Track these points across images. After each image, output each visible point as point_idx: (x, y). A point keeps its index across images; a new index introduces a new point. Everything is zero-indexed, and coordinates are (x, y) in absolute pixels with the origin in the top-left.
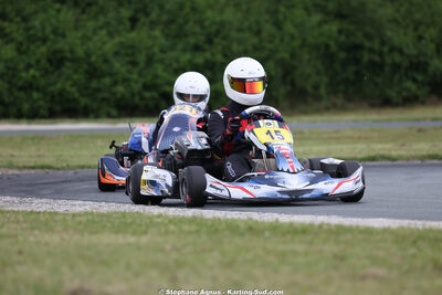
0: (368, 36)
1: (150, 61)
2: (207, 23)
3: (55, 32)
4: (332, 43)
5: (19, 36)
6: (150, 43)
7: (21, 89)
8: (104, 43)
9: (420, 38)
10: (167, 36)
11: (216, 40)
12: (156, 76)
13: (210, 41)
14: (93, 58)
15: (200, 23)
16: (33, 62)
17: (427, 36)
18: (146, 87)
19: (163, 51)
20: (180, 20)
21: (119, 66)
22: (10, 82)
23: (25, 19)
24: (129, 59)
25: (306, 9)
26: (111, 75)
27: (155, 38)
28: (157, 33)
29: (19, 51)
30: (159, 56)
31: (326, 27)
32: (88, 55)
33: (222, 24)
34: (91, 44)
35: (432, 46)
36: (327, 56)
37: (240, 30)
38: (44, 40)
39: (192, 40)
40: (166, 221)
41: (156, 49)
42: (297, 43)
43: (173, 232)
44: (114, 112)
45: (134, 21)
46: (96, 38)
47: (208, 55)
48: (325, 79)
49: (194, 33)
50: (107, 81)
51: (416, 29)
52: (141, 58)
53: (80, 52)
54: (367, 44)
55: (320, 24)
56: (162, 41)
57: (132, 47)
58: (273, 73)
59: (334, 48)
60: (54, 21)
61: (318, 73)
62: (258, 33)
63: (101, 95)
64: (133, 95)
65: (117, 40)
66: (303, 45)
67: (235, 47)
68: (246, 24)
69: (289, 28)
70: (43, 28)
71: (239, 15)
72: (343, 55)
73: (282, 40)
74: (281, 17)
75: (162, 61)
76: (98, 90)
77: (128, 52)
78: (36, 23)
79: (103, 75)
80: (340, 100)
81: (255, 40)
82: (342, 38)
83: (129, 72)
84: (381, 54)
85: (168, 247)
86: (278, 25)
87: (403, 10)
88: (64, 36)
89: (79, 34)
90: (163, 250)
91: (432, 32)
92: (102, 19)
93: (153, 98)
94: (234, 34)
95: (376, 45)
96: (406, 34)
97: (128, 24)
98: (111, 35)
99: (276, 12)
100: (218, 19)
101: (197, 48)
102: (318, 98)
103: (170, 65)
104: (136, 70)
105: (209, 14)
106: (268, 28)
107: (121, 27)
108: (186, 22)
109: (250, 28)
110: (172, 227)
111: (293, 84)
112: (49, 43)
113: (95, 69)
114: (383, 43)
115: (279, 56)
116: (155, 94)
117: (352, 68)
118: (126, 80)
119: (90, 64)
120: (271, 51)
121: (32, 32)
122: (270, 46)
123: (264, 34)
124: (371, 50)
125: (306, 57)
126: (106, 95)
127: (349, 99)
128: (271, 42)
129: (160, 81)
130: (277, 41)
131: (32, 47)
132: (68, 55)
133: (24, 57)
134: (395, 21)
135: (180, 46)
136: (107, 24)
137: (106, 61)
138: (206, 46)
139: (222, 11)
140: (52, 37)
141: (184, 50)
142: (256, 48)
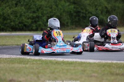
0: (82, 9)
1: (21, 16)
2: (37, 5)
4: (72, 11)
6: (21, 11)
8: (8, 11)
9: (97, 9)
10: (26, 9)
11: (39, 10)
12: (23, 20)
13: (38, 10)
14: (5, 15)
15: (35, 5)
17: (99, 9)
18: (20, 23)
20: (29, 4)
21: (12, 17)
24: (15, 15)
25: (65, 1)
26: (10, 19)
28: (23, 8)
30: (23, 14)
31: (70, 6)
32: (3, 14)
33: (41, 5)
35: (100, 12)
36: (70, 14)
39: (33, 10)
40: (32, 60)
41: (23, 12)
42: (62, 11)
43: (35, 64)
44: (11, 30)
46: (6, 9)
47: (37, 14)
48: (70, 21)
49: (33, 8)
50: (9, 21)
51: (95, 7)
52: (18, 15)
53: (1, 13)
54: (82, 11)
55: (69, 5)
56: (24, 10)
57: (16, 12)
59: (72, 12)
61: (68, 19)
62: (51, 8)
64: (16, 25)
65: (12, 10)
66: (64, 11)
67: (45, 12)
68: (48, 6)
69: (60, 6)
71: (46, 3)
73: (58, 10)
74: (58, 3)
75: (24, 16)
76: (6, 24)
79: (8, 19)
80: (74, 27)
81: (51, 10)
82: (75, 9)
83: (15, 19)
84: (86, 14)
85: (35, 68)
86: (57, 6)
87: (92, 1)
90: (33, 69)
91: (100, 8)
93: (21, 26)
94: (44, 8)
95: (84, 11)
96: (93, 8)
97: (15, 5)
98: (10, 8)
99: (56, 2)
100: (40, 4)
101: (34, 12)
102: (68, 26)
103: (26, 17)
104: (17, 18)
105: (38, 2)
106: (54, 7)
107: (13, 6)
108: (31, 5)
110: (34, 62)
111: (61, 22)
113: (5, 18)
114: (86, 11)
115: (57, 14)
117: (77, 18)
118: (14, 21)
120: (55, 13)
122: (55, 12)
123: (53, 8)
124: (83, 13)
125: (64, 14)
126: (8, 25)
127: (76, 26)
128: (55, 10)
130: (56, 10)
134: (89, 5)
135: (29, 12)
136: (9, 5)
137: (8, 16)
138: (37, 12)
139: (41, 2)
142: (50, 12)
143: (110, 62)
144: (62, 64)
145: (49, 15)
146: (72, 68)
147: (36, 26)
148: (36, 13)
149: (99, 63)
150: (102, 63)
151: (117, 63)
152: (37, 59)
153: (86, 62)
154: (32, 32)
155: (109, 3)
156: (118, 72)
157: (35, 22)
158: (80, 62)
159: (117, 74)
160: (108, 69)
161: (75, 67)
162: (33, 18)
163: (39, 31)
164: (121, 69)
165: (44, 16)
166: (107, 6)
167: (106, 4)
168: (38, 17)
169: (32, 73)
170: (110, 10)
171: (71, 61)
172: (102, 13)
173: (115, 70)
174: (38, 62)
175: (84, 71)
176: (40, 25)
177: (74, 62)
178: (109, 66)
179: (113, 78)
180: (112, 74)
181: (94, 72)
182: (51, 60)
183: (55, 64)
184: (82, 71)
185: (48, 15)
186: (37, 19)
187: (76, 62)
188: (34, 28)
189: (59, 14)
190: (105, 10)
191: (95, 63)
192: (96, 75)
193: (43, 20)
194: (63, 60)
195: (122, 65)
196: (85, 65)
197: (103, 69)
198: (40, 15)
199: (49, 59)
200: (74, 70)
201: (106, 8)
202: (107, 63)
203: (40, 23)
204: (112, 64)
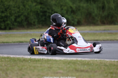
0: (48, 9)
2: (5, 5)
9: (62, 9)
11: (8, 10)
13: (6, 10)
15: (4, 5)
25: (32, 2)
31: (37, 6)
33: (9, 6)
35: (65, 11)
36: (37, 14)
37: (14, 7)
39: (1, 10)
40: (1, 58)
42: (29, 11)
47: (6, 14)
48: (37, 20)
49: (2, 8)
51: (61, 7)
54: (48, 11)
55: (36, 6)
58: (23, 19)
59: (39, 12)
61: (35, 19)
62: (19, 8)
66: (31, 11)
67: (13, 12)
68: (16, 6)
69: (27, 7)
72: (41, 14)
73: (25, 10)
74: (25, 4)
80: (40, 26)
81: (18, 10)
82: (41, 9)
85: (3, 65)
86: (24, 6)
90: (2, 66)
91: (65, 8)
94: (12, 8)
95: (50, 11)
99: (24, 2)
100: (8, 4)
101: (2, 12)
102: (35, 25)
105: (6, 3)
106: (22, 7)
109: (17, 7)
110: (3, 60)
111: (28, 21)
114: (52, 11)
115: (24, 14)
117: (44, 17)
120: (22, 13)
122: (22, 11)
123: (21, 8)
124: (49, 13)
125: (32, 14)
127: (43, 25)
134: (55, 5)
139: (9, 2)
142: (18, 12)
143: (75, 59)
144: (29, 61)
145: (17, 15)
146: (39, 65)
147: (5, 25)
148: (4, 13)
149: (65, 60)
150: (68, 61)
151: (82, 60)
152: (5, 56)
153: (52, 59)
155: (73, 3)
156: (82, 69)
157: (4, 21)
158: (46, 59)
159: (82, 71)
160: (73, 66)
161: (41, 64)
162: (2, 18)
163: (8, 30)
164: (86, 66)
165: (12, 16)
166: (72, 6)
167: (71, 4)
168: (6, 17)
169: (1, 70)
170: (75, 10)
171: (38, 59)
172: (67, 13)
173: (80, 67)
174: (7, 60)
175: (51, 68)
176: (8, 24)
177: (40, 59)
178: (74, 63)
179: (77, 74)
180: (77, 70)
181: (60, 69)
182: (18, 57)
183: (22, 62)
184: (49, 67)
185: (15, 15)
186: (6, 19)
187: (43, 59)
188: (3, 27)
189: (26, 14)
190: (70, 10)
191: (60, 60)
192: (62, 71)
193: (12, 19)
194: (31, 58)
195: (87, 62)
196: (51, 62)
197: (69, 66)
198: (9, 15)
199: (17, 57)
200: (41, 67)
201: (71, 7)
202: (72, 60)
203: (9, 22)
204: (77, 61)
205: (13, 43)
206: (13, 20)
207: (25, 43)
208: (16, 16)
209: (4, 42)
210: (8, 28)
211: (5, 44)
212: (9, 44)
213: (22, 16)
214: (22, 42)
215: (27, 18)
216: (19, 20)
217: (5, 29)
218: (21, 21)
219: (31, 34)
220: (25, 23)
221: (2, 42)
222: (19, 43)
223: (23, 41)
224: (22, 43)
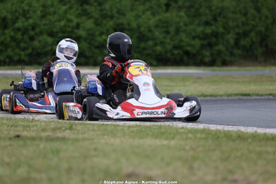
1: (178, 31)
2: (213, 8)
3: (118, 12)
5: (96, 14)
6: (177, 20)
7: (97, 47)
8: (149, 20)
10: (188, 16)
11: (219, 19)
12: (181, 41)
13: (215, 19)
14: (142, 29)
15: (209, 8)
16: (105, 31)
18: (175, 47)
19: (186, 25)
20: (197, 6)
21: (158, 34)
22: (90, 43)
23: (100, 4)
24: (164, 30)
26: (153, 39)
27: (181, 17)
28: (182, 14)
29: (96, 24)
30: (184, 28)
32: (139, 27)
33: (223, 9)
34: (141, 20)
37: (234, 12)
38: (112, 17)
39: (204, 19)
41: (182, 24)
42: (269, 21)
44: (155, 63)
45: (168, 6)
46: (144, 16)
49: (206, 14)
50: (151, 43)
52: (172, 29)
53: (134, 25)
56: (186, 19)
57: (166, 22)
58: (254, 39)
60: (118, 5)
62: (245, 14)
63: (146, 52)
64: (166, 52)
65: (157, 17)
67: (231, 23)
68: (238, 9)
69: (265, 11)
70: (111, 10)
73: (260, 19)
74: (260, 5)
75: (185, 31)
76: (145, 49)
77: (164, 25)
78: (107, 6)
79: (148, 39)
81: (244, 19)
83: (165, 38)
86: (258, 10)
88: (124, 15)
89: (134, 14)
92: (148, 5)
93: (179, 54)
94: (230, 15)
97: (164, 8)
98: (153, 14)
100: (220, 5)
101: (207, 23)
103: (190, 34)
104: (169, 37)
106: (252, 11)
107: (160, 10)
108: (201, 7)
109: (240, 11)
111: (266, 46)
112: (115, 19)
113: (143, 36)
115: (258, 29)
116: (181, 52)
118: (162, 43)
119: (140, 33)
120: (253, 26)
121: (104, 12)
122: (253, 23)
123: (249, 15)
125: (275, 30)
126: (150, 52)
128: (253, 20)
129: (184, 44)
130: (257, 20)
131: (104, 22)
132: (127, 27)
133: (99, 28)
135: (196, 22)
136: (151, 8)
137: (150, 31)
138: (213, 22)
140: (116, 15)
141: (199, 25)
142: (244, 24)
145: (241, 31)
147: (212, 55)
148: (211, 25)
154: (202, 68)
157: (210, 45)
162: (205, 37)
163: (218, 66)
165: (229, 33)
168: (215, 34)
176: (219, 52)
185: (237, 30)
186: (214, 40)
188: (207, 59)
189: (263, 29)
193: (228, 42)
198: (221, 30)
203: (221, 47)
205: (226, 98)
206: (232, 41)
207: (254, 97)
208: (238, 34)
209: (205, 93)
210: (219, 62)
211: (209, 98)
212: (218, 98)
213: (253, 34)
214: (249, 95)
215: (264, 39)
216: (245, 42)
217: (212, 64)
218: (251, 46)
219: (272, 77)
220: (260, 50)
221: (200, 94)
222: (241, 97)
223: (251, 93)
224: (249, 97)
